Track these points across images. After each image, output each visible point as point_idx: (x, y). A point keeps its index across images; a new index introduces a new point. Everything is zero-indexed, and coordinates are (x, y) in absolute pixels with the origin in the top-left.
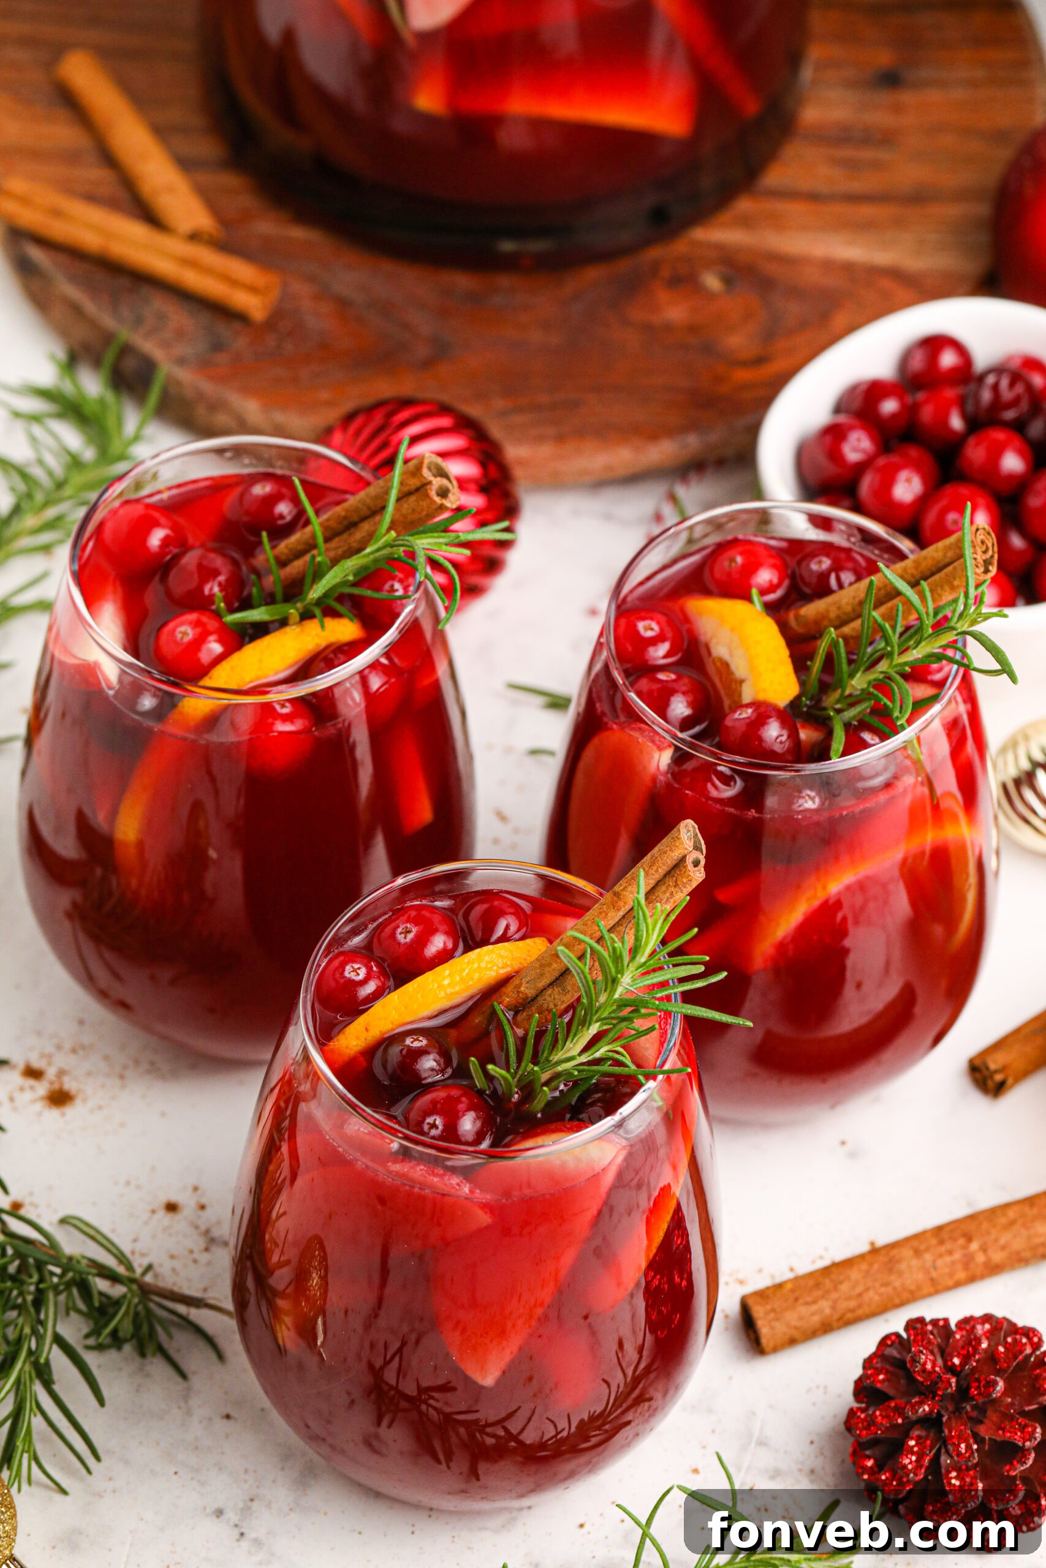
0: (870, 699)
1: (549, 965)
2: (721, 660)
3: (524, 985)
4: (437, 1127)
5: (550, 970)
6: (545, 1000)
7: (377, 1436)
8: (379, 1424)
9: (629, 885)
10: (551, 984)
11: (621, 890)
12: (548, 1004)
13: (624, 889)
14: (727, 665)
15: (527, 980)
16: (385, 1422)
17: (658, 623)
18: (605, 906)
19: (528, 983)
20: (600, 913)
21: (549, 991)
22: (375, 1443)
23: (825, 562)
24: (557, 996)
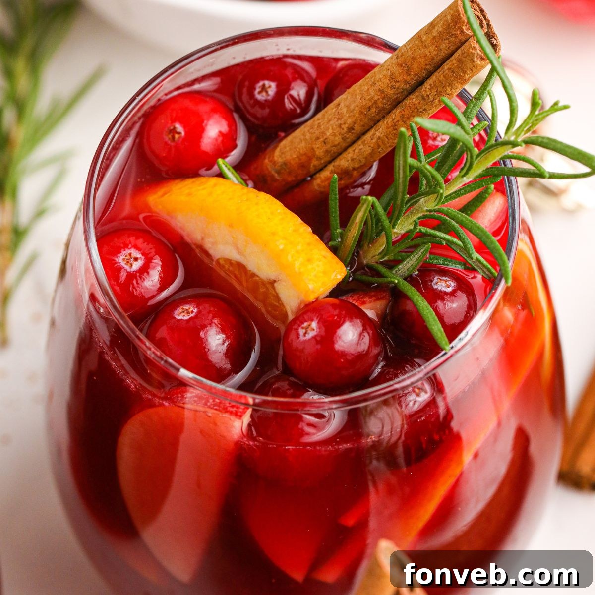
0: (425, 243)
2: (229, 261)
14: (241, 266)
17: (136, 247)
23: (270, 87)
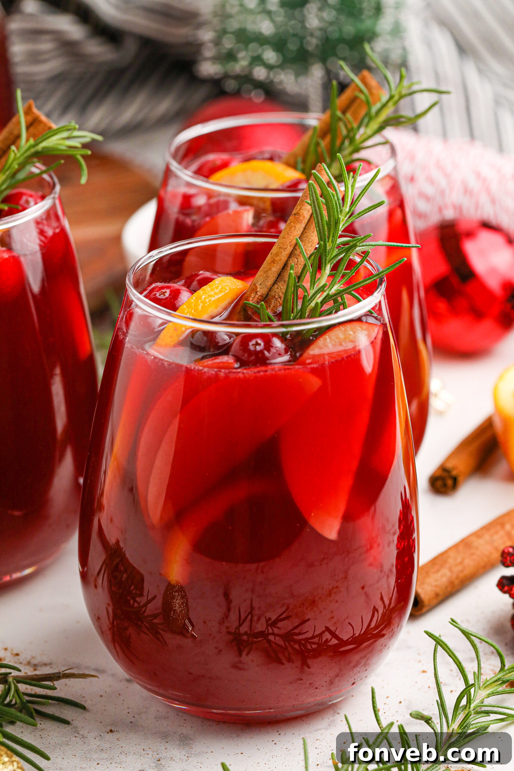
1: (270, 269)
3: (258, 287)
4: (260, 344)
5: (272, 272)
6: (275, 292)
7: (240, 662)
8: (240, 655)
9: (302, 205)
10: (274, 283)
11: (298, 211)
12: (278, 293)
13: (300, 209)
15: (259, 283)
16: (244, 654)
18: (292, 223)
19: (260, 285)
20: (291, 228)
21: (276, 286)
22: (240, 665)
24: (282, 287)
